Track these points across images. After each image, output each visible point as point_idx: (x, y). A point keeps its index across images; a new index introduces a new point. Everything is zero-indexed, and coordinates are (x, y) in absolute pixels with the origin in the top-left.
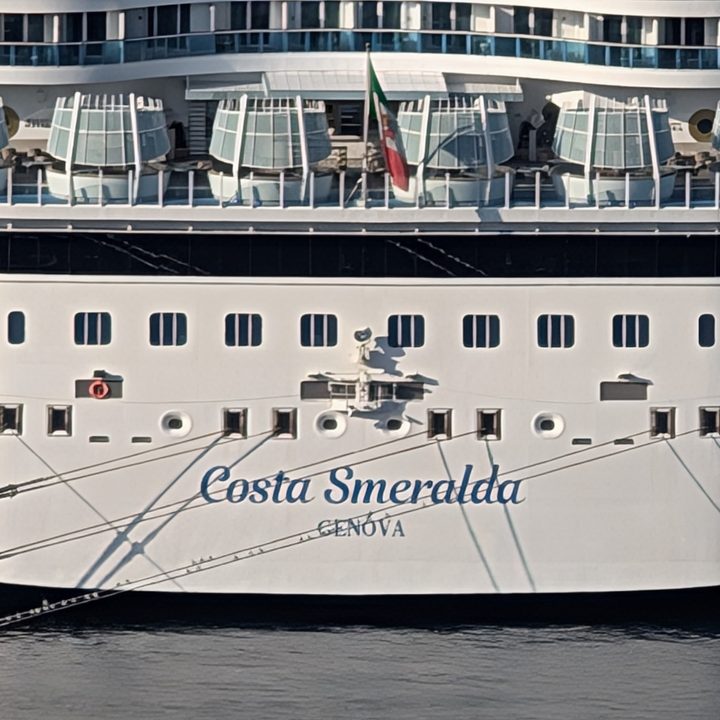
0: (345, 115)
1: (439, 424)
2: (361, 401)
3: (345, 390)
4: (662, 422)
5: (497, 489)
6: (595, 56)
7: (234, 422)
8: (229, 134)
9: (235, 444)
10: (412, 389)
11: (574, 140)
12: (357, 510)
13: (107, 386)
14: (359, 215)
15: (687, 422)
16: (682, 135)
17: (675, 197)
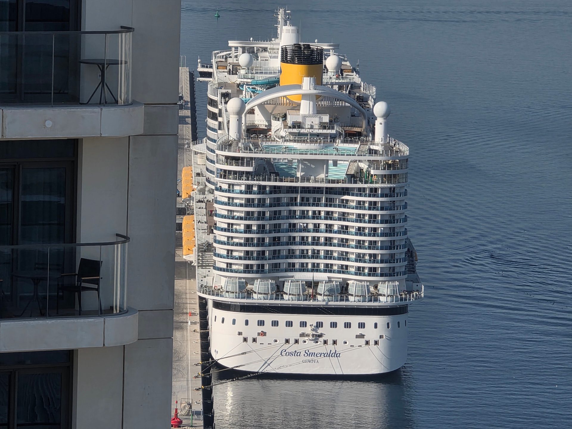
0: (309, 284)
1: (325, 342)
2: (311, 338)
3: (308, 335)
4: (367, 343)
5: (336, 355)
6: (356, 274)
7: (287, 341)
8: (287, 287)
9: (287, 345)
10: (321, 336)
11: (352, 289)
12: (310, 358)
13: (264, 334)
14: (311, 303)
15: (372, 343)
16: (372, 289)
17: (370, 301)
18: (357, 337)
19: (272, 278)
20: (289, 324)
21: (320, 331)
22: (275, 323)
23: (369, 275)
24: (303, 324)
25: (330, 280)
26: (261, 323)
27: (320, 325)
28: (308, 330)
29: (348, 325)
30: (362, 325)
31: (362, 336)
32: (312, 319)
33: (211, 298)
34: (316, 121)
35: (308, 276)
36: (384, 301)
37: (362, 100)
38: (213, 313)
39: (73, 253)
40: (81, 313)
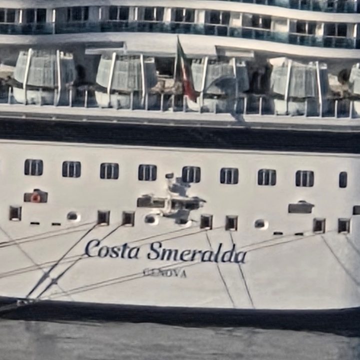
0: (165, 66)
1: (206, 222)
2: (167, 209)
3: (160, 203)
4: (319, 226)
5: (236, 257)
7: (103, 218)
8: (106, 72)
9: (103, 230)
10: (193, 205)
11: (280, 83)
12: (163, 264)
13: (40, 197)
15: (331, 225)
16: (334, 82)
17: (329, 113)
18: (292, 209)
19: (66, 48)
20: (109, 172)
21: (192, 192)
22: (71, 170)
23: (327, 43)
24: (147, 173)
25: (221, 57)
26: (34, 168)
27: (191, 175)
28: (160, 189)
29: (267, 178)
30: (304, 179)
31: (304, 208)
32: (170, 159)
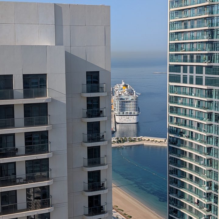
5: (131, 121)
6: (132, 111)
7: (125, 119)
11: (132, 113)
12: (127, 121)
15: (135, 119)
17: (134, 114)
19: (123, 112)
20: (125, 117)
21: (128, 118)
23: (134, 111)
25: (129, 112)
26: (122, 117)
30: (133, 117)
32: (127, 116)
33: (115, 114)
34: (127, 93)
35: (127, 111)
36: (136, 114)
37: (132, 90)
38: (116, 116)
39: (99, 110)
40: (100, 117)
